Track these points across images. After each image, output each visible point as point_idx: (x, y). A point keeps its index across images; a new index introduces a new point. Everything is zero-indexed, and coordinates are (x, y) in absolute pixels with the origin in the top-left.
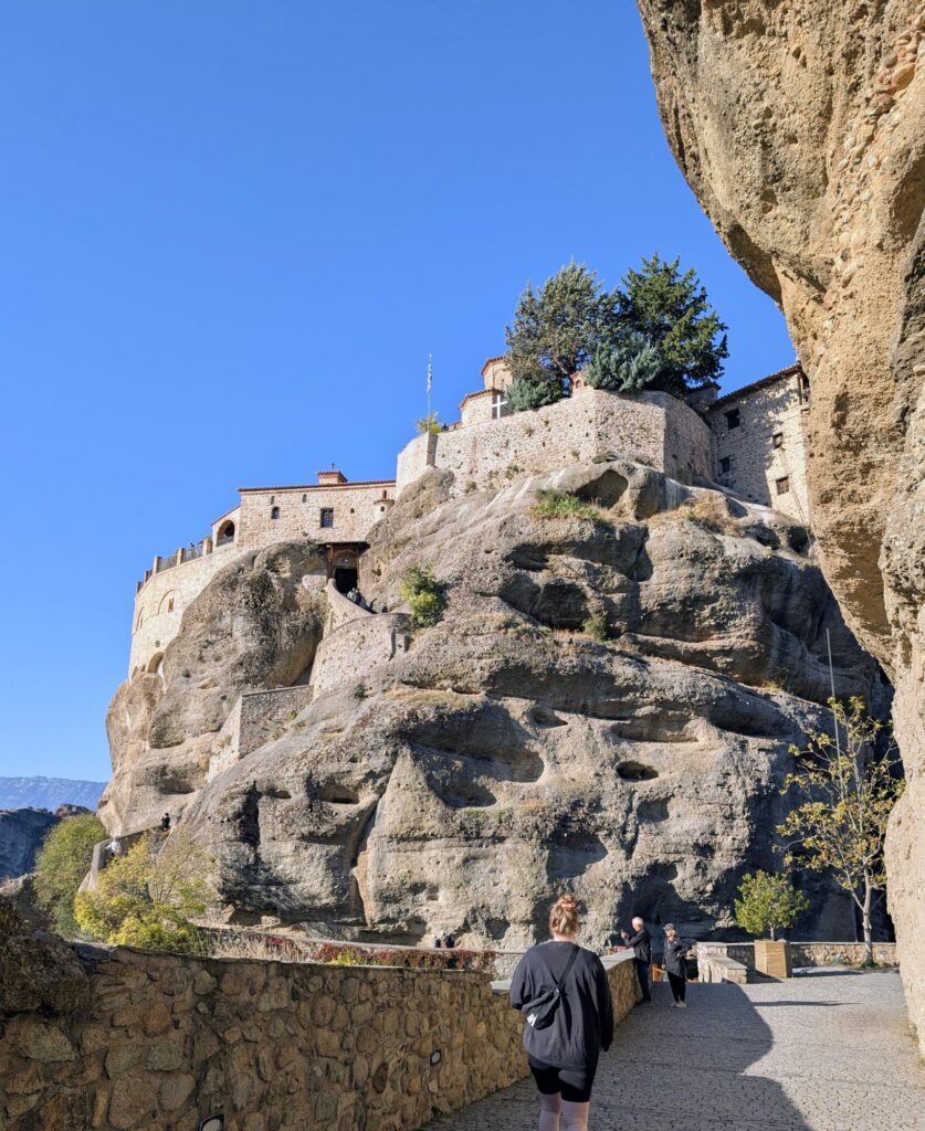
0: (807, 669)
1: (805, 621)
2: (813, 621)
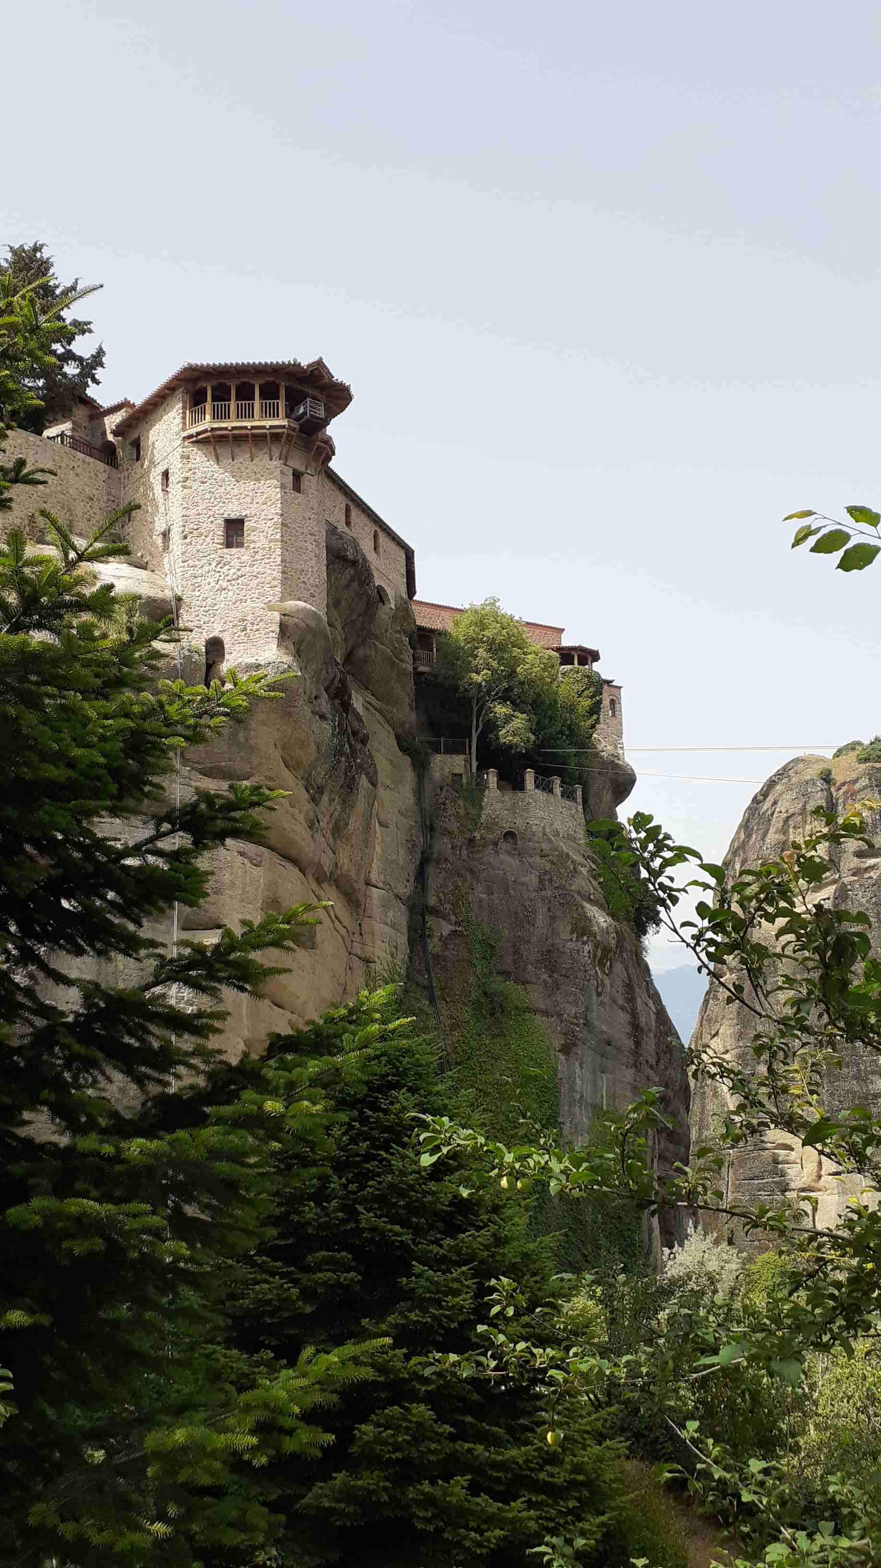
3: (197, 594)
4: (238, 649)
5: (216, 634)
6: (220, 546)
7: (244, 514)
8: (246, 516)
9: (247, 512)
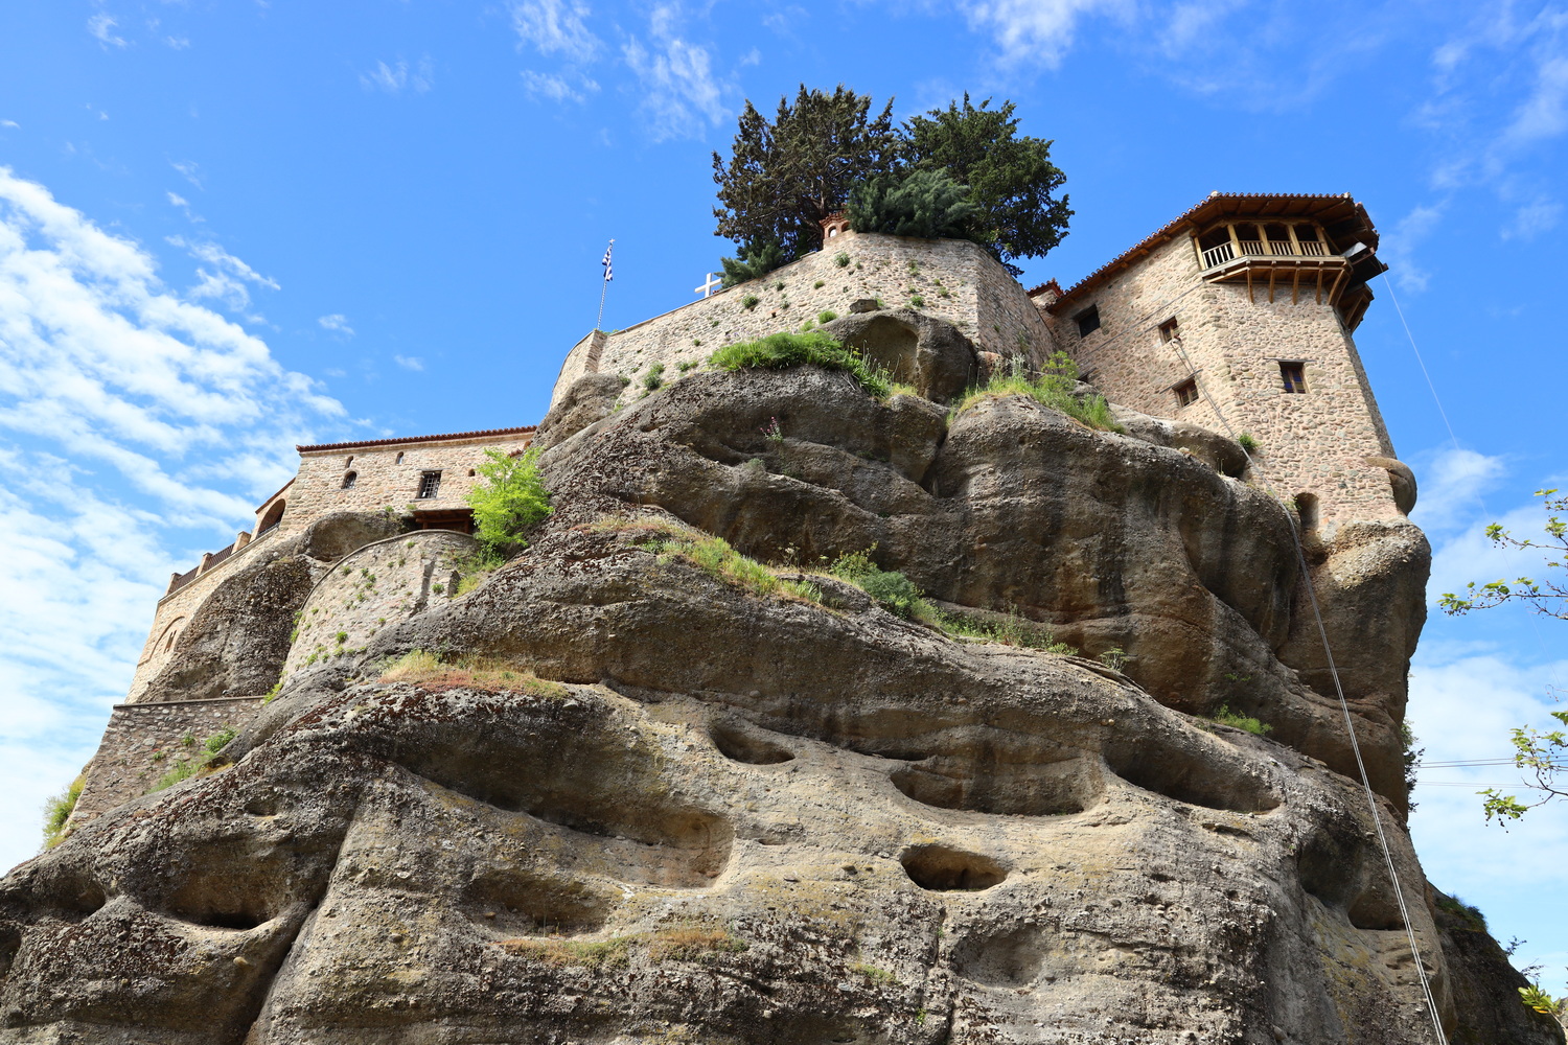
0: (1281, 688)
1: (1266, 592)
2: (1282, 596)
3: (1267, 442)
4: (1342, 509)
5: (1307, 489)
6: (1281, 390)
7: (1302, 357)
8: (1306, 360)
9: (1306, 355)
